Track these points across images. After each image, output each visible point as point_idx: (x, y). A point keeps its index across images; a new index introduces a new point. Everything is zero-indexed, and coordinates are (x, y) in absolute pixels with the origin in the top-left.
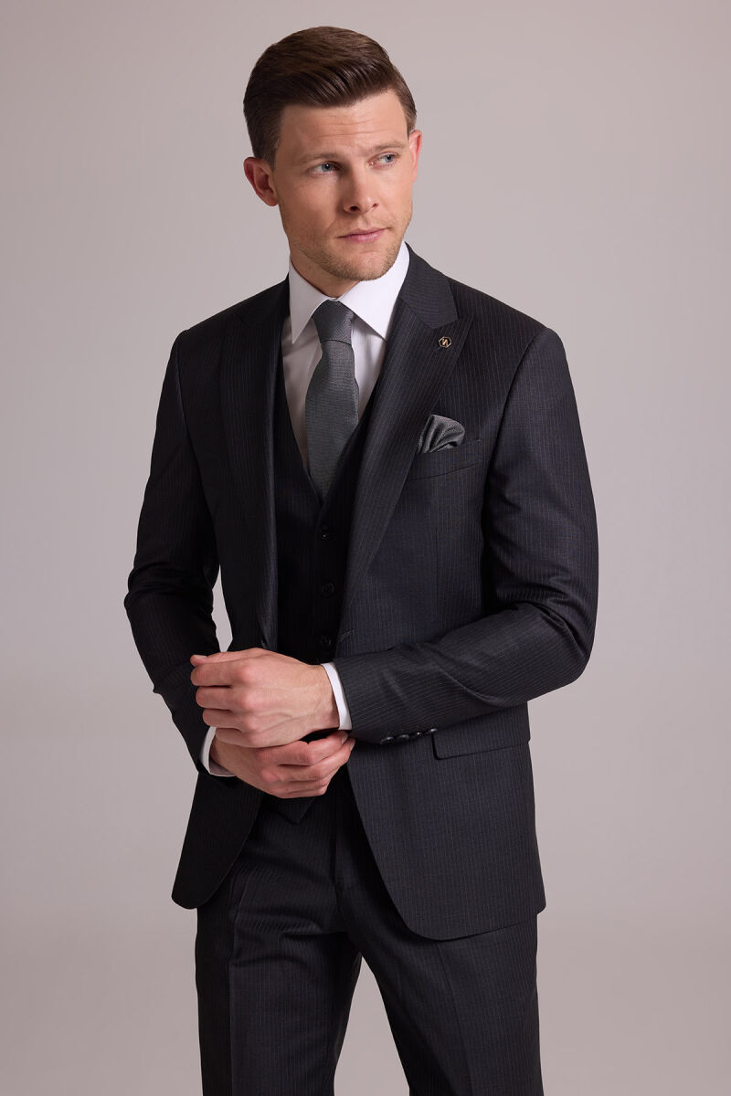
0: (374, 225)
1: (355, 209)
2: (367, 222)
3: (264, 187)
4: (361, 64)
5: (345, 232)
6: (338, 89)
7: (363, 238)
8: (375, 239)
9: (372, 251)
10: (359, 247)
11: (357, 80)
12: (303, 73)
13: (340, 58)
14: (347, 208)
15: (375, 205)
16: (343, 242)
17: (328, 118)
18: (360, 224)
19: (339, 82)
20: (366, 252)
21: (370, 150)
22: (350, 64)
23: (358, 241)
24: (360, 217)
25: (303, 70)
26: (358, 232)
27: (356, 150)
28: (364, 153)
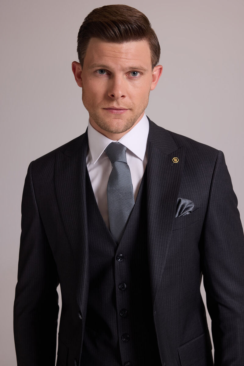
0: (122, 106)
1: (113, 96)
2: (118, 104)
3: (80, 78)
4: (130, 23)
5: (107, 106)
6: (115, 33)
7: (115, 111)
8: (121, 113)
9: (119, 119)
10: (113, 116)
11: (126, 31)
12: (100, 22)
13: (119, 18)
14: (109, 95)
15: (123, 96)
16: (105, 111)
17: (108, 47)
18: (115, 105)
19: (116, 30)
20: (116, 119)
21: (126, 69)
22: (124, 22)
23: (112, 113)
24: (115, 101)
25: (100, 20)
26: (113, 108)
27: (119, 67)
28: (123, 69)
